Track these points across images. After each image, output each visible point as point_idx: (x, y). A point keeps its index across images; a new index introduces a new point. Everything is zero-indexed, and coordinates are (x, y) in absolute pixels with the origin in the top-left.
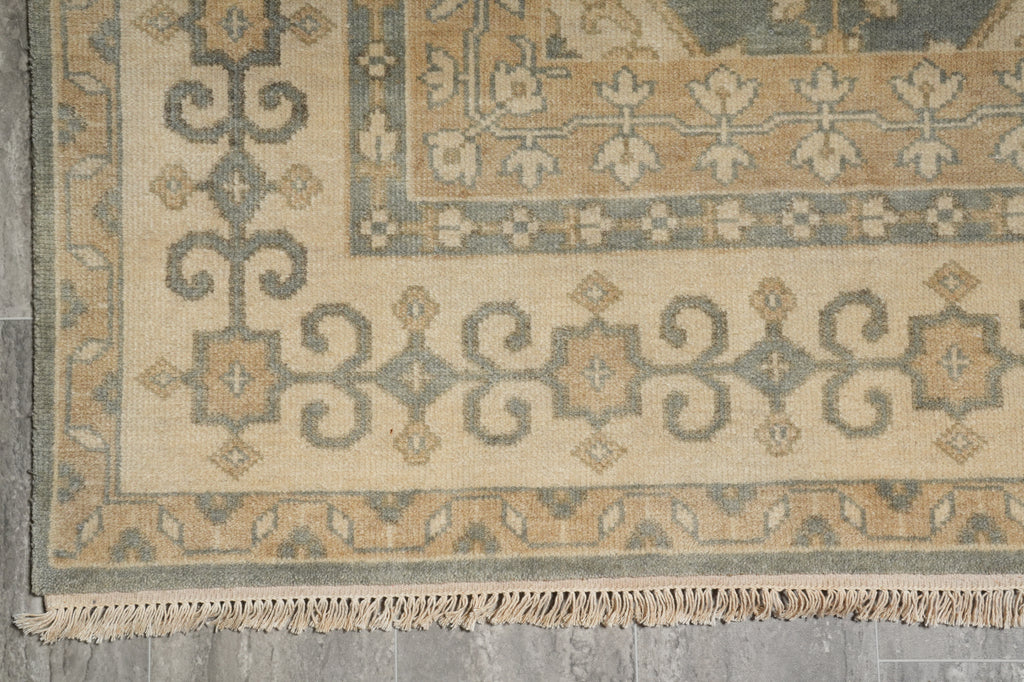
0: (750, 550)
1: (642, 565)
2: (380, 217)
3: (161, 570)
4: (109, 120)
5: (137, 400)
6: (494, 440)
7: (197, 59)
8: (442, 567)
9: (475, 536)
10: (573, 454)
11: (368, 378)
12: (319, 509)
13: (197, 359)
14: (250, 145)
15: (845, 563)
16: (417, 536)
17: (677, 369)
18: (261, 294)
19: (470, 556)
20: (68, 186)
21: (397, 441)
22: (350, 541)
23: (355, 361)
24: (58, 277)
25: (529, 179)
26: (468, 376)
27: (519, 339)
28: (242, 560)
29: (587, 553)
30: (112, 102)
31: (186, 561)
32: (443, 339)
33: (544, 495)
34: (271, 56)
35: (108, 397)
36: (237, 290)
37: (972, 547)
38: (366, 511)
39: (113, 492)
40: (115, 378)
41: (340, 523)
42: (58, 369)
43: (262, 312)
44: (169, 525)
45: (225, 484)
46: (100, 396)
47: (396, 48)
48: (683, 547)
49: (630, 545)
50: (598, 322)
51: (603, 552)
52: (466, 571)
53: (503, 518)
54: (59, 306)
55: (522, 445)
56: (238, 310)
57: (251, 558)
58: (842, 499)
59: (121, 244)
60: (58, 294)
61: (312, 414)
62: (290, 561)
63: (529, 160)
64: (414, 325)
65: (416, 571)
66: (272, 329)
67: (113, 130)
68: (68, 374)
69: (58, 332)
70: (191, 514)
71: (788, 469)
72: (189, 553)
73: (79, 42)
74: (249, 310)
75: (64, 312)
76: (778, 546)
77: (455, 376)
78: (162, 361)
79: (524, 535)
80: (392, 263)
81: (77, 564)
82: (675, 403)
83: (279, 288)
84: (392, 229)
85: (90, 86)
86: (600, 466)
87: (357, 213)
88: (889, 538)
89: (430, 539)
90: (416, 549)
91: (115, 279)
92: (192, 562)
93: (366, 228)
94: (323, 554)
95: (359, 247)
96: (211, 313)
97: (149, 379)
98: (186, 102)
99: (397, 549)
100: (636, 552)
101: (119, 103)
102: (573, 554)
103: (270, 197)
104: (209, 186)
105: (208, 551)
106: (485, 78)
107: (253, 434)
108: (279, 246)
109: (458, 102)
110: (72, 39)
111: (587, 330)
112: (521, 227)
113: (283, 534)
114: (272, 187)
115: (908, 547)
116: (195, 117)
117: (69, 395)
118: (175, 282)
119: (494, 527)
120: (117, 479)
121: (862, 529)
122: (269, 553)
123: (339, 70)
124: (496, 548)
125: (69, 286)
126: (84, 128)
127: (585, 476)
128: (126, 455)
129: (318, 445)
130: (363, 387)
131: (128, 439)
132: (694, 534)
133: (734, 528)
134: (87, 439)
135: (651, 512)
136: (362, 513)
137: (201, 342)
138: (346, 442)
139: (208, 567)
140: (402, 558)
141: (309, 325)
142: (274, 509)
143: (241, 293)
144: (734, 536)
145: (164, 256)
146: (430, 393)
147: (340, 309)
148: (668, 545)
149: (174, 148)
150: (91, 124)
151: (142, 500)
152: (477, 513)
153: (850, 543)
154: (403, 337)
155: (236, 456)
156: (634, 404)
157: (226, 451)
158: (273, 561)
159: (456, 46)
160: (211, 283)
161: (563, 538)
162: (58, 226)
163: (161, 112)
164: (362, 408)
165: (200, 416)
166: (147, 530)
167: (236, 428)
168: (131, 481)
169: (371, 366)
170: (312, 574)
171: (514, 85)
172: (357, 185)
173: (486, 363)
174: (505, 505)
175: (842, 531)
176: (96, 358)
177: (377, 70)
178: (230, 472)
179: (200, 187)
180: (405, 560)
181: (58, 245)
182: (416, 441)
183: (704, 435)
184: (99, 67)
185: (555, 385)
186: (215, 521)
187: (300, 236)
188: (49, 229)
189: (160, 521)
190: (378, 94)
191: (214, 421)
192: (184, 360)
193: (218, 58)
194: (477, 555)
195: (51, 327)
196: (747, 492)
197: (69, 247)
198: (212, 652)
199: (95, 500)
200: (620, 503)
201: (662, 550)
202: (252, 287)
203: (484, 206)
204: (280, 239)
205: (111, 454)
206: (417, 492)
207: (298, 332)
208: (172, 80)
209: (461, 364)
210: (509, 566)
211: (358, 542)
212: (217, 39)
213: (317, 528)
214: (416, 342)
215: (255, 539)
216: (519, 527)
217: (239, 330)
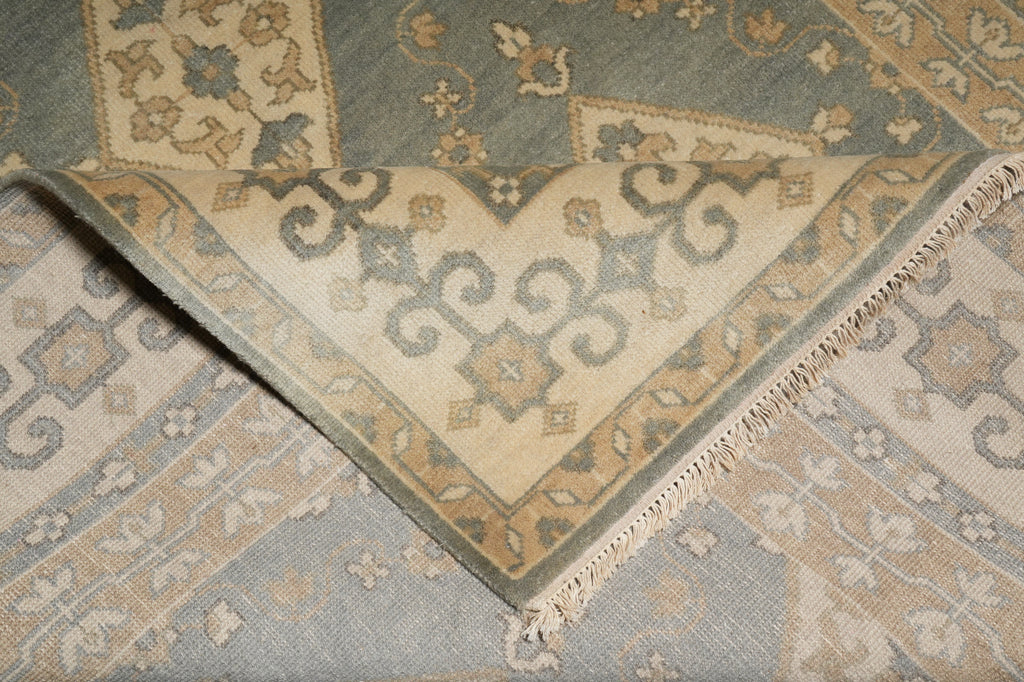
1: (900, 235)
2: (499, 182)
3: (585, 527)
4: (264, 294)
5: (458, 442)
6: (719, 253)
7: (279, 194)
8: (763, 363)
9: (765, 326)
10: (780, 208)
11: (595, 294)
12: (645, 400)
13: (474, 382)
14: (368, 218)
16: (727, 359)
18: (472, 308)
19: (775, 341)
20: (283, 358)
21: (653, 315)
22: (685, 402)
23: (576, 292)
24: (337, 416)
26: (661, 227)
28: (630, 476)
29: (854, 265)
30: (253, 280)
31: (595, 510)
32: (622, 221)
33: (787, 256)
35: (441, 457)
36: (455, 320)
38: (678, 374)
39: (506, 511)
40: (434, 442)
41: (667, 397)
42: (394, 469)
43: (485, 318)
44: (560, 498)
45: (568, 443)
46: (436, 461)
48: (916, 195)
49: (880, 230)
51: (865, 255)
52: (781, 352)
53: (774, 297)
54: (356, 433)
55: (741, 239)
56: (467, 331)
57: (635, 470)
59: (353, 360)
60: (347, 425)
61: (580, 348)
62: (660, 449)
64: (592, 230)
65: (748, 380)
66: (501, 321)
67: (272, 296)
68: (403, 466)
69: (371, 448)
70: (568, 479)
72: (592, 502)
73: (192, 261)
74: (475, 324)
75: (362, 433)
77: (652, 237)
78: (452, 404)
79: (799, 295)
80: (538, 204)
81: (529, 566)
83: (483, 292)
84: (514, 182)
85: (228, 282)
86: (804, 198)
87: (483, 194)
89: (737, 354)
90: (734, 368)
91: (374, 385)
92: (600, 506)
93: (498, 197)
94: (676, 425)
95: (505, 214)
96: (453, 348)
97: (456, 423)
98: (299, 230)
99: (721, 380)
100: (888, 230)
101: (256, 276)
102: (846, 275)
103: (416, 239)
104: (369, 273)
105: (602, 491)
107: (555, 395)
108: (453, 267)
110: (186, 262)
113: (638, 437)
114: (410, 231)
116: (315, 234)
117: (418, 479)
118: (411, 351)
119: (774, 308)
120: (499, 500)
122: (642, 458)
124: (788, 320)
125: (349, 415)
126: (253, 314)
128: (489, 481)
129: (604, 362)
130: (598, 302)
131: (479, 469)
135: (871, 194)
136: (676, 378)
137: (465, 370)
138: (620, 344)
139: (612, 501)
140: (730, 382)
141: (522, 298)
142: (617, 427)
143: (460, 319)
145: (386, 340)
146: (646, 265)
147: (534, 269)
148: (905, 203)
149: (321, 270)
150: (255, 307)
151: (530, 496)
152: (751, 309)
154: (592, 246)
155: (559, 419)
157: (550, 419)
158: (649, 459)
160: (434, 331)
161: (829, 271)
162: (303, 385)
163: (290, 254)
164: (609, 315)
165: (511, 416)
166: (550, 512)
167: (541, 400)
168: (510, 494)
169: (589, 285)
170: (683, 444)
172: (464, 177)
173: (664, 207)
174: (766, 288)
176: (410, 441)
178: (566, 431)
179: (363, 279)
180: (733, 381)
181: (316, 396)
182: (666, 302)
184: (222, 264)
185: (721, 177)
186: (587, 469)
187: (461, 247)
188: (300, 392)
189: (552, 500)
191: (523, 410)
192: (466, 391)
194: (779, 335)
195: (364, 449)
197: (324, 391)
199: (501, 523)
200: (844, 209)
201: (905, 211)
202: (462, 308)
204: (451, 261)
205: (478, 486)
206: (698, 333)
207: (521, 309)
208: (275, 225)
209: (648, 224)
210: (809, 323)
211: (690, 396)
213: (657, 413)
214: (604, 240)
215: (624, 457)
216: (790, 293)
217: (481, 342)
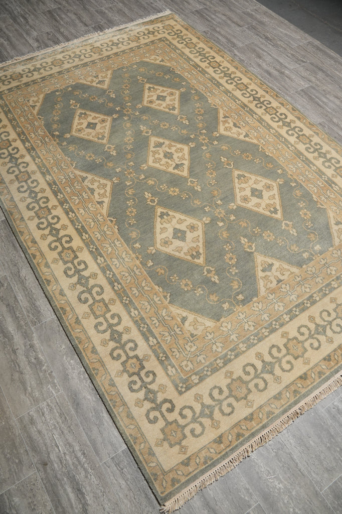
0: (288, 404)
1: (272, 420)
2: (181, 385)
3: (183, 483)
4: (120, 397)
5: (157, 450)
6: (229, 414)
7: (130, 376)
8: (237, 446)
9: (239, 435)
10: (246, 407)
11: (198, 418)
12: (206, 450)
13: (164, 435)
14: (149, 387)
15: (305, 396)
16: (228, 443)
17: (252, 379)
18: (168, 414)
19: (240, 440)
20: (119, 415)
21: (212, 426)
22: (216, 453)
23: (194, 416)
24: (128, 435)
25: (203, 361)
26: (217, 405)
27: (221, 392)
28: (198, 471)
29: (261, 425)
30: (119, 394)
31: (187, 478)
32: (208, 401)
33: (246, 419)
34: (143, 367)
35: (151, 453)
36: (163, 416)
37: (322, 378)
38: (216, 444)
39: (164, 473)
40: (150, 449)
41: (212, 450)
42: (138, 454)
43: (171, 417)
44: (179, 473)
45: (184, 457)
46: (150, 454)
47: (164, 353)
48: (277, 412)
49: (267, 418)
50: (233, 380)
51: (264, 423)
52: (242, 444)
53: (241, 428)
54: (131, 441)
55: (235, 412)
56: (165, 420)
57: (200, 469)
58: (296, 384)
59: (136, 420)
60: (130, 438)
61: (192, 431)
62: (207, 465)
63: (201, 358)
64: (200, 401)
65: (233, 450)
66: (174, 419)
67: (122, 399)
68: (141, 453)
69: (134, 446)
70: (182, 467)
71: (283, 385)
72: (187, 476)
73: (107, 386)
74: (168, 418)
75: (133, 441)
76: (292, 400)
77: (214, 406)
78: (157, 439)
79: (247, 429)
80: (188, 392)
81: (167, 493)
82: (256, 386)
83: (171, 410)
84: (184, 386)
85: (113, 393)
86: (251, 407)
87: (176, 387)
88: (308, 386)
89: (231, 442)
90: (229, 446)
91: (139, 429)
92: (189, 477)
93: (180, 389)
94: (213, 459)
95: (181, 393)
96: (161, 423)
97: (157, 445)
98: (132, 385)
99: (225, 449)
100: (269, 419)
101: (120, 393)
102: (258, 427)
103: (158, 394)
104: (146, 399)
105: (190, 473)
106: (184, 348)
107: (184, 443)
108: (166, 402)
109: (181, 355)
110: (105, 386)
111: (232, 382)
112: (207, 371)
113: (202, 460)
114: (158, 392)
115: (313, 385)
116: (135, 387)
117: (144, 458)
118: (150, 422)
119: (241, 431)
120: (163, 469)
121: (303, 387)
122: (203, 466)
123: (157, 363)
124: (244, 435)
125: (131, 435)
126: (116, 402)
127: (250, 411)
128: (162, 463)
129: (197, 437)
130: (198, 420)
131: (160, 459)
132: (277, 408)
133: (283, 402)
134: (152, 465)
135: (267, 409)
136: (215, 445)
137: (162, 430)
138: (202, 433)
139: (192, 476)
140: (228, 449)
141: (181, 414)
142: (197, 456)
143: (164, 416)
144: (284, 403)
145: (145, 418)
146: (212, 413)
147: (185, 407)
148: (274, 413)
149: (135, 396)
150: (117, 400)
151: (170, 471)
152: (236, 430)
153: (303, 391)
154: (200, 405)
155: (183, 449)
156: (250, 391)
157: (181, 449)
158: (204, 467)
159: (175, 346)
160: (157, 417)
161: (255, 425)
162: (122, 424)
163: (129, 390)
164: (201, 424)
165: (171, 446)
166: (176, 476)
167: (180, 444)
168: (166, 468)
169: (197, 415)
170: (213, 465)
171: (189, 346)
172: (173, 382)
173: (218, 400)
174: (240, 425)
175: (300, 390)
176: (144, 447)
177: (164, 359)
178: (184, 454)
179: (144, 400)
180: (229, 449)
182: (215, 424)
183: (265, 388)
184: (113, 389)
185: (233, 396)
186: (188, 466)
187: (169, 398)
188: (121, 426)
189: (177, 473)
190: (166, 363)
191: (175, 445)
192: (162, 436)
193: (134, 374)
194: (242, 439)
195: (132, 446)
196: (280, 394)
197: (126, 427)
198: (203, 496)
199: (162, 477)
200: (260, 411)
201: (274, 415)
202: (165, 413)
203: (198, 371)
204: (165, 401)
205: (159, 464)
206: (222, 434)
207: (180, 417)
208: (128, 383)
209: (214, 403)
210: (249, 437)
211: (218, 452)
212: (131, 371)
213: (208, 454)
214: (203, 405)
216: (245, 428)
217: (168, 424)
